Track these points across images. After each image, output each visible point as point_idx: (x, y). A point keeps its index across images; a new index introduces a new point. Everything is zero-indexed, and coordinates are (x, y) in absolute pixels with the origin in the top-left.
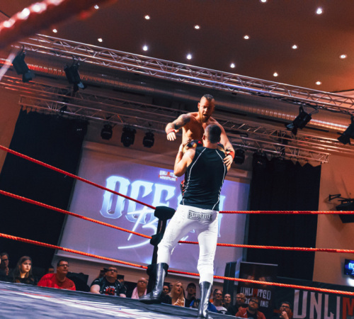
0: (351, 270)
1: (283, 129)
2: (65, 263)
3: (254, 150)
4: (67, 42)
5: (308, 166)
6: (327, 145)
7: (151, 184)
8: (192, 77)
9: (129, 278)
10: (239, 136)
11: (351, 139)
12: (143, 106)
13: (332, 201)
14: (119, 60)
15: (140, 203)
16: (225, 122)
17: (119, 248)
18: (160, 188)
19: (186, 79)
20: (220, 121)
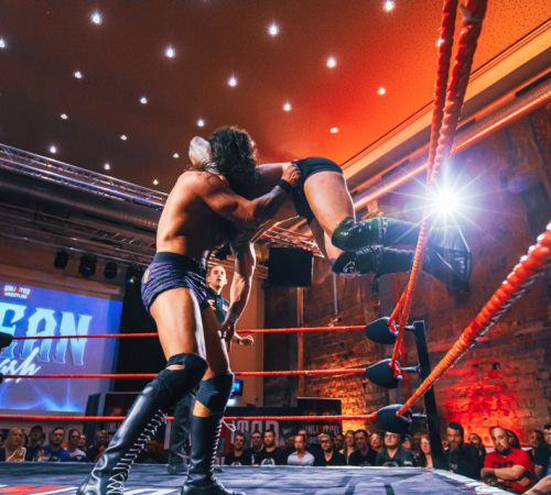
3: (129, 264)
8: (53, 174)
10: (111, 247)
16: (95, 230)
18: (3, 307)
19: (44, 174)
20: (90, 228)
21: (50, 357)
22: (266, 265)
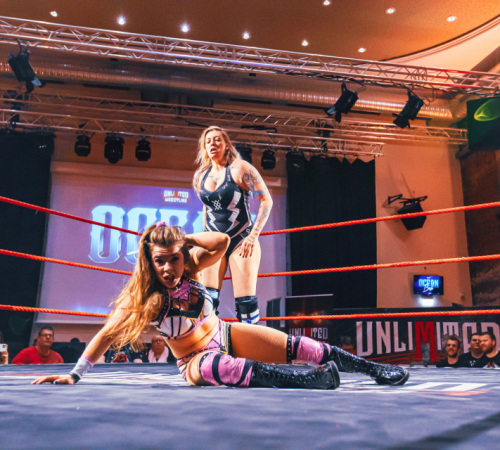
0: (422, 288)
1: (322, 117)
2: (47, 332)
3: (288, 149)
4: (6, 20)
5: (358, 162)
8: (194, 57)
10: (264, 132)
11: (410, 121)
13: (392, 205)
14: (87, 40)
16: (244, 115)
18: (166, 215)
20: (238, 114)
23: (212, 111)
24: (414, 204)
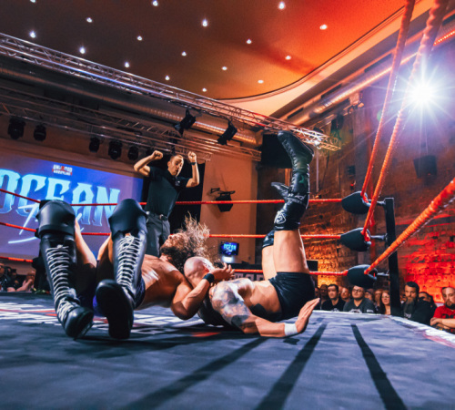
0: (226, 250)
6: (211, 145)
7: (45, 178)
8: (83, 71)
9: (21, 271)
10: (133, 134)
11: (228, 141)
12: (33, 97)
13: (214, 194)
15: (31, 200)
16: (120, 119)
17: (10, 242)
18: (53, 182)
19: (77, 72)
20: (115, 118)
21: (91, 220)
22: (259, 150)
23: (97, 113)
24: (226, 195)
